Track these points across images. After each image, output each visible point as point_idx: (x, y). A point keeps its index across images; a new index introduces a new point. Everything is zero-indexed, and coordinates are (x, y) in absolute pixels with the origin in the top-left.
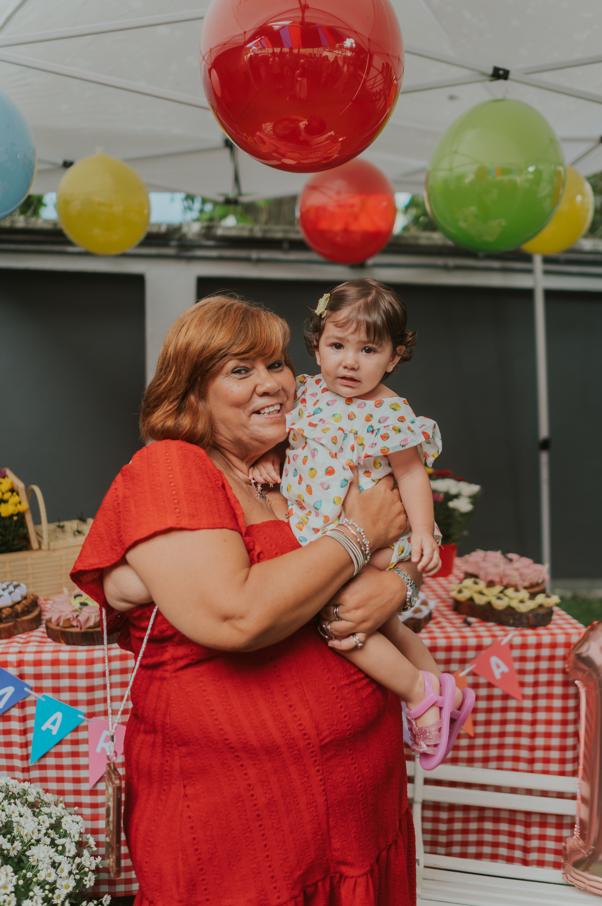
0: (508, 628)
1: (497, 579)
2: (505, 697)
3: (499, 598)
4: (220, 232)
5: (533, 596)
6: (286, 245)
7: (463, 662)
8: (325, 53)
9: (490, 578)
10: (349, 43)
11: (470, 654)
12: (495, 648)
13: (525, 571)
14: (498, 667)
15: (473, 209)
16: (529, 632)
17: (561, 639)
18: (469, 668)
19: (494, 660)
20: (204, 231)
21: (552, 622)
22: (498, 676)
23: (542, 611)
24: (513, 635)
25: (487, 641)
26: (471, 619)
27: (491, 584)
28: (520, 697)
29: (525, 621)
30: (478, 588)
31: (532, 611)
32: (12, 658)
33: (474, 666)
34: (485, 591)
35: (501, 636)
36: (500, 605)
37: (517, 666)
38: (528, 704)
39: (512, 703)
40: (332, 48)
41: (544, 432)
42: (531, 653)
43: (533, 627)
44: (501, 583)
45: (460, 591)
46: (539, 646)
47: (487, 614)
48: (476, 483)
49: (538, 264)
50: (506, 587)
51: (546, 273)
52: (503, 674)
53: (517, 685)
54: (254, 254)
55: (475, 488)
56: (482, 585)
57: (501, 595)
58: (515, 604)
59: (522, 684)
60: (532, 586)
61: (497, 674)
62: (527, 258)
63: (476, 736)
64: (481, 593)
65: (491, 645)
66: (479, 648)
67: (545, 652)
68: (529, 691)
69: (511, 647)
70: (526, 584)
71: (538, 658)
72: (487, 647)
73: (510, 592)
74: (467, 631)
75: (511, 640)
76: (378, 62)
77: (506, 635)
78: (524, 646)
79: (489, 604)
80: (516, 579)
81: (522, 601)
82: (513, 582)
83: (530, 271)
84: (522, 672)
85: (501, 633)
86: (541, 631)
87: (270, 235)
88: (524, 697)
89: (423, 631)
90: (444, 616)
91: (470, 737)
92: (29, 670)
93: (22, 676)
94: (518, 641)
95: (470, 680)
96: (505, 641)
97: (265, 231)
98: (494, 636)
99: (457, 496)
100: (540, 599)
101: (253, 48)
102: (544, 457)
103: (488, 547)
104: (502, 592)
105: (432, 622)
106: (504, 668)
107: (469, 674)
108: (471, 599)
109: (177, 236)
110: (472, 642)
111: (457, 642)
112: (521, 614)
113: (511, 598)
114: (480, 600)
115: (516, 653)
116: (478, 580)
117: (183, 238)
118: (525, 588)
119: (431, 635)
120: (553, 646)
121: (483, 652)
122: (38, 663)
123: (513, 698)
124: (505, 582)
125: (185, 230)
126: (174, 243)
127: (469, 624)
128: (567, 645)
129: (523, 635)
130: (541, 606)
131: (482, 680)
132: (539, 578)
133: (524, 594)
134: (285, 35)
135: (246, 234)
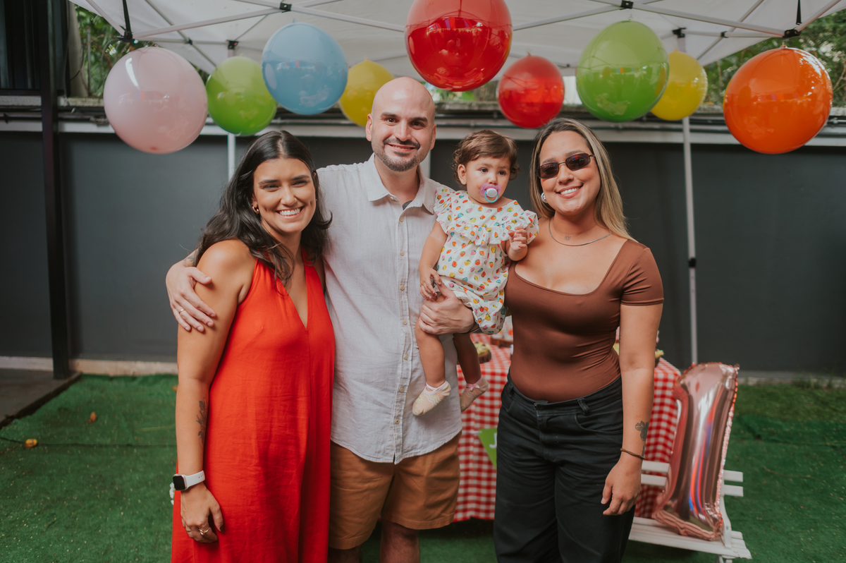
4: (447, 107)
6: (495, 116)
8: (468, 30)
10: (479, 24)
20: (436, 107)
40: (471, 27)
41: (692, 253)
49: (687, 126)
51: (692, 131)
54: (472, 123)
62: (680, 122)
76: (495, 31)
83: (680, 130)
87: (484, 108)
97: (480, 106)
101: (431, 29)
102: (692, 272)
134: (447, 23)
135: (466, 108)
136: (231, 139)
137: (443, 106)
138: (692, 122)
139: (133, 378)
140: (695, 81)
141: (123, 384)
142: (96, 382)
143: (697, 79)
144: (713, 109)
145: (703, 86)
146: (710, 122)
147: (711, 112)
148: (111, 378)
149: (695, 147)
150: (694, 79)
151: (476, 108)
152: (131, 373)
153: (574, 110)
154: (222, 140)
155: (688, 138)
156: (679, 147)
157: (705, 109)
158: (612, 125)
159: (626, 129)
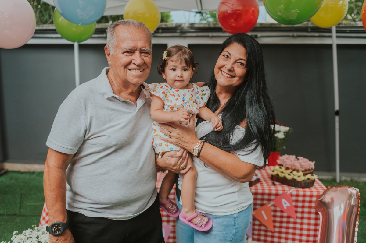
0: (292, 187)
1: (290, 167)
2: (289, 217)
3: (289, 175)
5: (305, 175)
7: (269, 200)
9: (287, 166)
11: (273, 197)
12: (284, 195)
13: (303, 164)
14: (285, 203)
16: (301, 190)
17: (315, 193)
18: (272, 203)
19: (283, 201)
20: (190, 26)
21: (314, 186)
22: (285, 208)
23: (308, 181)
24: (293, 190)
25: (280, 192)
26: (277, 183)
27: (287, 169)
28: (295, 218)
29: (300, 185)
30: (281, 170)
31: (303, 181)
33: (274, 202)
34: (284, 171)
35: (287, 191)
36: (289, 177)
37: (294, 204)
38: (299, 221)
39: (292, 220)
41: (337, 107)
42: (301, 199)
43: (303, 188)
44: (292, 169)
45: (273, 171)
46: (304, 196)
47: (284, 181)
48: (288, 127)
49: (334, 34)
50: (294, 170)
51: (337, 37)
52: (287, 207)
53: (294, 212)
54: (210, 34)
55: (287, 129)
56: (283, 169)
57: (291, 174)
58: (296, 177)
59: (296, 212)
60: (306, 170)
61: (285, 207)
62: (329, 30)
63: (274, 232)
64: (282, 172)
65: (282, 194)
66: (277, 195)
67: (307, 199)
68: (299, 215)
69: (292, 195)
70: (303, 169)
71: (304, 201)
72: (280, 195)
73: (295, 172)
74: (273, 188)
75: (291, 192)
77: (289, 190)
78: (297, 196)
79: (285, 177)
80: (298, 167)
81: (299, 177)
82: (297, 169)
83: (331, 37)
84: (296, 207)
85: (288, 189)
86: (307, 190)
87: (217, 26)
88: (297, 217)
89: (254, 186)
90: (266, 181)
91: (272, 232)
94: (294, 193)
95: (273, 208)
96: (289, 192)
97: (215, 25)
98: (284, 190)
99: (278, 132)
100: (309, 176)
102: (337, 118)
103: (290, 154)
104: (291, 172)
105: (259, 183)
106: (288, 205)
107: (272, 206)
108: (278, 175)
109: (180, 28)
110: (274, 192)
111: (267, 191)
112: (298, 182)
113: (294, 175)
114: (281, 175)
115: (294, 198)
116: (282, 167)
117: (182, 29)
118: (303, 171)
119: (256, 188)
120: (311, 196)
121: (279, 197)
123: (292, 218)
124: (293, 168)
125: (183, 26)
126: (178, 31)
127: (274, 185)
128: (318, 196)
129: (297, 191)
130: (308, 179)
131: (278, 209)
132: (310, 168)
133: (301, 174)
135: (207, 26)
136: (76, 46)
137: (194, 25)
138: (337, 32)
139: (33, 173)
140: (341, 3)
141: (28, 176)
142: (15, 175)
143: (341, 1)
144: (350, 24)
145: (345, 5)
146: (348, 32)
147: (349, 25)
148: (22, 173)
149: (339, 46)
150: (340, 2)
151: (212, 26)
152: (32, 170)
153: (268, 26)
154: (71, 47)
155: (334, 41)
156: (330, 46)
157: (345, 24)
158: (290, 34)
159: (298, 36)
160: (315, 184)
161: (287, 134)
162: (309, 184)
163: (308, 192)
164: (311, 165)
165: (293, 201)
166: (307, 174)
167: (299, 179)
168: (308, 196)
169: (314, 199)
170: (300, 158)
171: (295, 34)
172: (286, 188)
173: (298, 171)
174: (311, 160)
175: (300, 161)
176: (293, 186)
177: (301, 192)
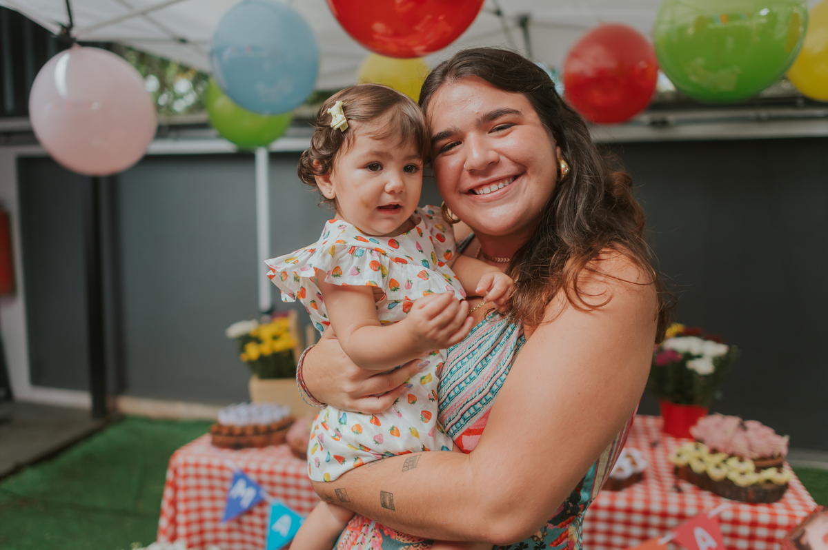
0: (722, 500)
1: (720, 446)
3: (718, 467)
5: (758, 469)
7: (663, 528)
9: (715, 444)
11: (671, 522)
12: (701, 519)
13: (756, 441)
14: (704, 540)
15: (700, 61)
16: (745, 507)
17: (783, 520)
18: (669, 536)
19: (699, 533)
21: (783, 500)
22: (703, 549)
23: (768, 487)
24: (725, 508)
25: (691, 511)
26: (686, 486)
27: (714, 451)
29: (743, 495)
30: (698, 454)
31: (753, 485)
32: (253, 466)
33: (675, 534)
34: (706, 458)
35: (709, 507)
36: (716, 474)
37: (726, 542)
42: (744, 531)
43: (753, 502)
44: (726, 451)
45: (679, 455)
46: (754, 524)
47: (703, 482)
48: (725, 344)
50: (732, 455)
52: (709, 548)
55: (721, 349)
56: (704, 450)
57: (722, 465)
58: (734, 476)
60: (763, 458)
61: (702, 547)
64: (701, 460)
65: (696, 516)
66: (681, 517)
67: (762, 532)
69: (720, 520)
70: (756, 455)
71: (752, 538)
72: (690, 518)
73: (733, 462)
74: (673, 498)
75: (720, 513)
77: (715, 507)
78: (735, 522)
79: (706, 472)
80: (743, 448)
81: (743, 474)
82: (738, 452)
84: (733, 549)
85: (712, 504)
86: (762, 508)
89: (624, 491)
90: (658, 478)
92: (265, 478)
93: (260, 482)
94: (728, 515)
95: (671, 548)
96: (713, 513)
98: (700, 507)
99: (699, 356)
100: (770, 474)
104: (724, 461)
105: (641, 483)
106: (711, 543)
107: (670, 542)
108: (689, 466)
110: (674, 509)
111: (656, 507)
112: (739, 488)
113: (731, 469)
114: (698, 467)
115: (726, 528)
116: (701, 445)
118: (754, 460)
119: (631, 496)
120: (773, 526)
121: (686, 523)
122: (271, 473)
124: (730, 450)
127: (679, 490)
128: (789, 528)
129: (735, 510)
130: (769, 481)
132: (774, 451)
133: (749, 466)
136: (262, 156)
158: (751, 113)
159: (772, 119)
160: (789, 495)
161: (719, 362)
162: (771, 494)
163: (764, 513)
164: (781, 444)
165: (725, 535)
166: (765, 468)
167: (742, 481)
168: (763, 526)
169: (780, 534)
170: (753, 425)
171: (764, 113)
172: (707, 498)
173: (741, 459)
174: (779, 432)
175: (750, 434)
176: (725, 496)
177: (745, 513)
